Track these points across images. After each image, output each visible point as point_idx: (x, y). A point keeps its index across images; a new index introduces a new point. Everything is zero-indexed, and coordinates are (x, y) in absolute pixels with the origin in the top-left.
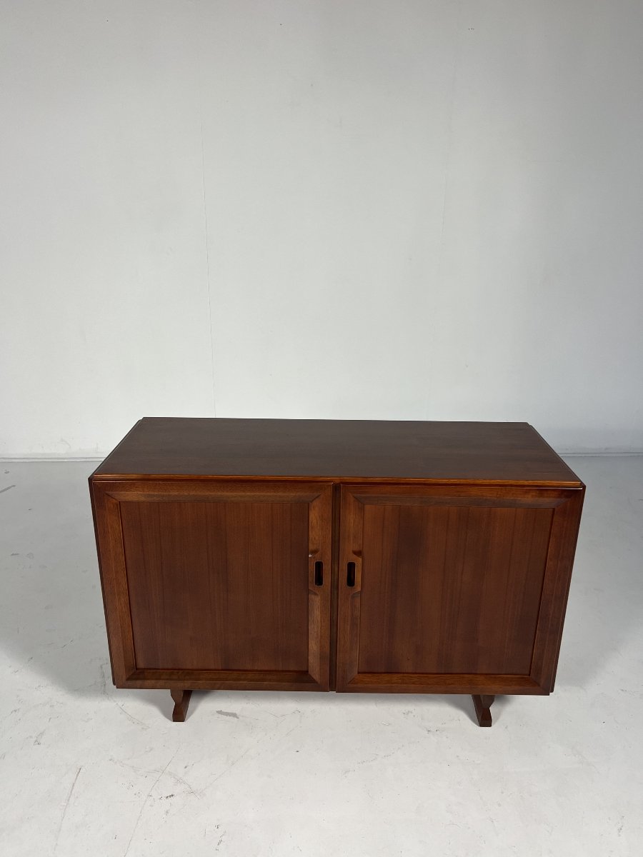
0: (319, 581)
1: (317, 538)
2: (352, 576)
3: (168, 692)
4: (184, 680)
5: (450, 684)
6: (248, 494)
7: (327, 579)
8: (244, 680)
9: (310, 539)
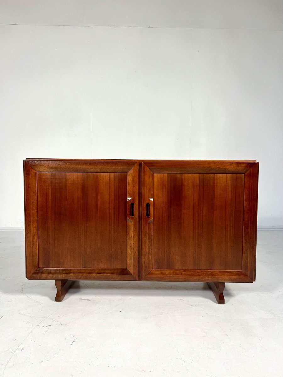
0: (132, 214)
1: (131, 190)
2: (149, 212)
3: (53, 282)
4: (63, 273)
5: (200, 275)
6: (98, 167)
7: (136, 213)
8: (93, 273)
9: (128, 191)
